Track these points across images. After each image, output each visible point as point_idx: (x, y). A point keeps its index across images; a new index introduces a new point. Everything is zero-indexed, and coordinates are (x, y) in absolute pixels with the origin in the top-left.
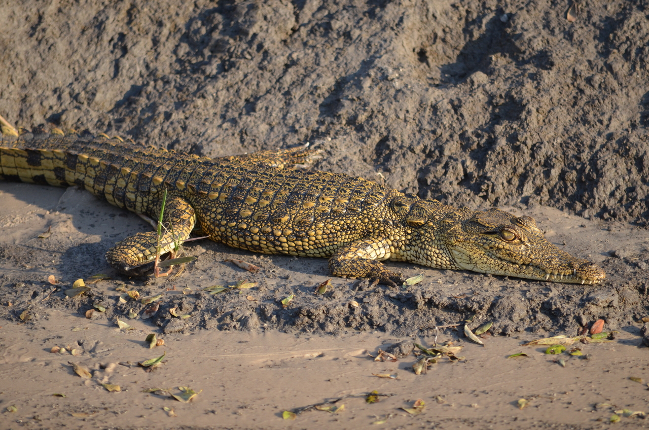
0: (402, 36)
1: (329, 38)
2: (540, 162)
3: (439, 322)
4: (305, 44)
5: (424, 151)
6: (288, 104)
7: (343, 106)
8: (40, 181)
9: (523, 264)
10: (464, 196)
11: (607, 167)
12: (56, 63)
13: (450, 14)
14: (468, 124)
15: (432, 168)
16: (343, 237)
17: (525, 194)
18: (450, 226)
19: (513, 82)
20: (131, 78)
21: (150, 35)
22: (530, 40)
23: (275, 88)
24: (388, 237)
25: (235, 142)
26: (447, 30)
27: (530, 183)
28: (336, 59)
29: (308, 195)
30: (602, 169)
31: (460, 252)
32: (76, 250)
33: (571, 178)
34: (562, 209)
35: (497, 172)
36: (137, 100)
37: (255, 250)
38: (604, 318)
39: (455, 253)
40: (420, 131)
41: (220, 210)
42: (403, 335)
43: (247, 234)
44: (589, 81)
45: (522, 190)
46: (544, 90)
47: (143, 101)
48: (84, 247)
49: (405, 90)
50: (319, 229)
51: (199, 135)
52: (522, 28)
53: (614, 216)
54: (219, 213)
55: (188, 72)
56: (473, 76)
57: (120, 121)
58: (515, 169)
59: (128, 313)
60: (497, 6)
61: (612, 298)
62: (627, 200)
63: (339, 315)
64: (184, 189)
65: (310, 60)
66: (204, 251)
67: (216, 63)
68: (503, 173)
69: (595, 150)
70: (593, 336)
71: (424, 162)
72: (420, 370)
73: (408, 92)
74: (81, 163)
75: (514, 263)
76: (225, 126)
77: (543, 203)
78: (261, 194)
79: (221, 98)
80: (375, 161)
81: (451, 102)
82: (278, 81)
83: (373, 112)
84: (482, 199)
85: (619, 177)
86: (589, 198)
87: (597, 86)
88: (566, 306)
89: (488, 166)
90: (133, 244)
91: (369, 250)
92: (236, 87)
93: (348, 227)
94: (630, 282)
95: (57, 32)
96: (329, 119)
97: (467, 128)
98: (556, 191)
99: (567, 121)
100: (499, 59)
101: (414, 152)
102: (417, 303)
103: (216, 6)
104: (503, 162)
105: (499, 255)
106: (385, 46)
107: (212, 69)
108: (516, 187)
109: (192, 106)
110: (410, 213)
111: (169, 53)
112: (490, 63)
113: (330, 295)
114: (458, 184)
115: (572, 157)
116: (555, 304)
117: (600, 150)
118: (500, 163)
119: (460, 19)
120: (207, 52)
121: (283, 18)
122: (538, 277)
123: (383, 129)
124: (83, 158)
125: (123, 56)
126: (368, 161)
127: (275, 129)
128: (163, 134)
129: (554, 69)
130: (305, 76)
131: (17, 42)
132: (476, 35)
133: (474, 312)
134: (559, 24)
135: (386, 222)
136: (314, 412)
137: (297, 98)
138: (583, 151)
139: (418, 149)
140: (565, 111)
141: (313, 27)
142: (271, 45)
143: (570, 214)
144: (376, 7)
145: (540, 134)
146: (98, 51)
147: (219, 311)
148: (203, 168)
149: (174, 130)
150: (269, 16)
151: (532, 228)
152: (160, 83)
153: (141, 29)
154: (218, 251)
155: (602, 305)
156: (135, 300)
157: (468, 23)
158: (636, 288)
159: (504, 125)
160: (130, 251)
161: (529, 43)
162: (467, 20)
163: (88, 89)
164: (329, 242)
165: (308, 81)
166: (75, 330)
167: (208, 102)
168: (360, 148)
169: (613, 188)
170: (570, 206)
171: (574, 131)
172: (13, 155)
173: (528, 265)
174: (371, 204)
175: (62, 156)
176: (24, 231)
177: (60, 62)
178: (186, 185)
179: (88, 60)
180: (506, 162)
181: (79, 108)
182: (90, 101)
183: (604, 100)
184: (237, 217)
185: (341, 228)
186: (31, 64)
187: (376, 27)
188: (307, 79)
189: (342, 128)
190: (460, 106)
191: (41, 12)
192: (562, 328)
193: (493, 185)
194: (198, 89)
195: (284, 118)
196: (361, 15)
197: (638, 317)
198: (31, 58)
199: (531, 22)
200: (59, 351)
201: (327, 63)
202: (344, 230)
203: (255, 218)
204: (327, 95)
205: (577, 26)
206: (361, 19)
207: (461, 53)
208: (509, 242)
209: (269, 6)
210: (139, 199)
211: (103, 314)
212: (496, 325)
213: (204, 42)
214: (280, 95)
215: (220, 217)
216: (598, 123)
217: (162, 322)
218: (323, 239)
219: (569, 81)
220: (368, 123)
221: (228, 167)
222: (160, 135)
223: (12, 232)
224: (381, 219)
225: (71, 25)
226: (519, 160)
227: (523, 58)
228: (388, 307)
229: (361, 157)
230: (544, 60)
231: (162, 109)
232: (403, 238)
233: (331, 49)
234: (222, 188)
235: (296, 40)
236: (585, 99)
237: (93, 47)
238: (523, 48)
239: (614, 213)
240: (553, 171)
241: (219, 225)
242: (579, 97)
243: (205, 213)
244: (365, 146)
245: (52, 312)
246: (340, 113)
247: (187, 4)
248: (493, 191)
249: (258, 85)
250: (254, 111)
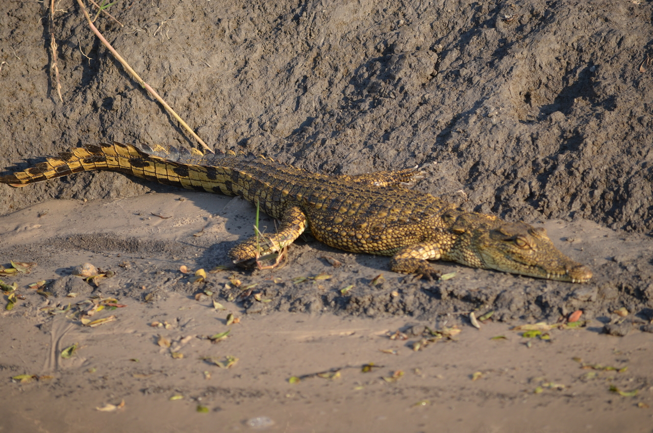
0: (510, 82)
1: (457, 83)
2: (588, 184)
3: (456, 310)
4: (438, 87)
5: (503, 174)
6: (414, 134)
7: (452, 137)
8: (217, 191)
9: (532, 265)
10: (525, 210)
11: (635, 189)
12: (252, 99)
13: (553, 65)
14: (541, 153)
15: (506, 188)
16: (407, 241)
17: (573, 209)
18: (481, 234)
19: (583, 120)
20: (307, 112)
21: (328, 77)
22: (605, 87)
23: (408, 122)
24: (438, 242)
25: (369, 164)
26: (550, 77)
27: (578, 201)
28: (458, 99)
29: (383, 207)
30: (631, 191)
31: (487, 255)
32: (217, 246)
33: (609, 197)
34: (598, 222)
35: (554, 191)
36: (307, 129)
37: (345, 250)
38: (582, 310)
39: (484, 255)
40: (503, 158)
41: (322, 217)
42: (424, 319)
43: (338, 236)
44: (640, 120)
45: (571, 207)
46: (603, 127)
47: (311, 130)
48: (223, 244)
49: (498, 125)
50: (389, 234)
51: (343, 158)
52: (603, 77)
53: (635, 228)
54: (321, 220)
55: (349, 108)
56: (552, 115)
57: (290, 145)
58: (568, 189)
59: (227, 297)
60: (591, 59)
61: (592, 294)
62: (648, 216)
63: (381, 302)
64: (302, 200)
65: (438, 100)
66: (310, 249)
67: (369, 100)
68: (559, 192)
69: (630, 176)
70: (569, 324)
71: (502, 182)
72: (417, 347)
73: (501, 127)
74: (241, 178)
75: (525, 265)
76: (364, 151)
77: (585, 217)
78: (350, 205)
79: (367, 129)
80: (467, 181)
81: (531, 136)
82: (411, 116)
83: (472, 142)
84: (539, 213)
85: (645, 197)
86: (619, 214)
87: (645, 124)
88: (554, 299)
89: (548, 186)
90: (251, 242)
91: (421, 251)
92: (379, 120)
93: (410, 233)
94: (611, 282)
95: (257, 74)
96: (440, 147)
97: (538, 156)
98: (597, 208)
99: (616, 152)
100: (580, 102)
101: (496, 175)
102: (441, 294)
103: (381, 55)
104: (559, 183)
105: (513, 258)
106: (494, 90)
107: (365, 106)
108: (567, 204)
109: (343, 135)
110: (455, 223)
111: (339, 92)
112: (572, 105)
113: (379, 286)
114: (525, 200)
115: (612, 181)
116: (545, 298)
117: (634, 176)
118: (557, 184)
119: (561, 69)
120: (365, 92)
121: (423, 66)
122: (542, 276)
123: (477, 156)
124: (242, 174)
125: (303, 94)
126: (462, 181)
127: (401, 154)
128: (317, 156)
129: (616, 110)
130: (431, 112)
131: (224, 81)
132: (571, 82)
133: (482, 303)
134: (632, 74)
135: (437, 230)
136: (316, 378)
137: (422, 130)
138: (621, 176)
139: (499, 172)
140: (616, 144)
141: (447, 74)
142: (410, 87)
143: (603, 226)
144: (496, 59)
145: (591, 161)
146: (285, 89)
147: (292, 297)
148: (317, 184)
149: (326, 153)
150: (413, 65)
151: (543, 237)
152: (327, 116)
153: (321, 73)
154: (320, 249)
155: (583, 299)
156: (236, 286)
157: (567, 72)
158: (616, 286)
159: (566, 154)
160: (248, 248)
161: (604, 90)
162: (566, 70)
163: (272, 120)
164: (397, 244)
165: (433, 117)
166: (180, 309)
167: (356, 132)
168: (457, 170)
169: (638, 206)
170: (605, 220)
171: (619, 159)
172: (197, 171)
173: (534, 266)
174: (427, 215)
175: (230, 172)
176: (185, 230)
177: (255, 98)
178: (302, 197)
179: (277, 97)
180: (561, 184)
181: (262, 134)
182: (272, 128)
183: (647, 135)
184: (331, 223)
185: (406, 234)
186: (232, 99)
187: (493, 74)
188: (432, 115)
189: (448, 154)
190: (537, 139)
191: (247, 58)
192: (547, 317)
193: (549, 202)
194: (352, 121)
195: (409, 146)
196: (484, 65)
197: (612, 309)
198: (233, 95)
199: (611, 72)
200: (157, 325)
201: (450, 102)
202: (407, 235)
203: (344, 224)
204: (444, 127)
205: (644, 76)
206: (483, 68)
207: (559, 96)
208: (521, 247)
209: (415, 56)
210: (274, 207)
211: (209, 297)
212: (496, 313)
213: (364, 84)
214: (410, 127)
215: (321, 222)
216: (638, 154)
217: (248, 304)
218: (392, 242)
219: (625, 120)
220: (466, 151)
221: (334, 183)
222: (315, 157)
223: (176, 231)
224: (434, 227)
225: (269, 69)
226: (572, 182)
227: (598, 101)
228: (421, 297)
229: (457, 178)
230: (610, 103)
231: (321, 136)
232: (449, 243)
233: (455, 92)
234: (325, 200)
235: (433, 83)
236: (634, 134)
237: (283, 87)
238: (599, 93)
239: (635, 226)
240: (596, 192)
241: (320, 229)
242: (630, 133)
243: (313, 220)
244: (461, 169)
245: (173, 295)
246: (448, 142)
247: (359, 54)
248: (548, 207)
249: (395, 119)
250: (389, 140)
